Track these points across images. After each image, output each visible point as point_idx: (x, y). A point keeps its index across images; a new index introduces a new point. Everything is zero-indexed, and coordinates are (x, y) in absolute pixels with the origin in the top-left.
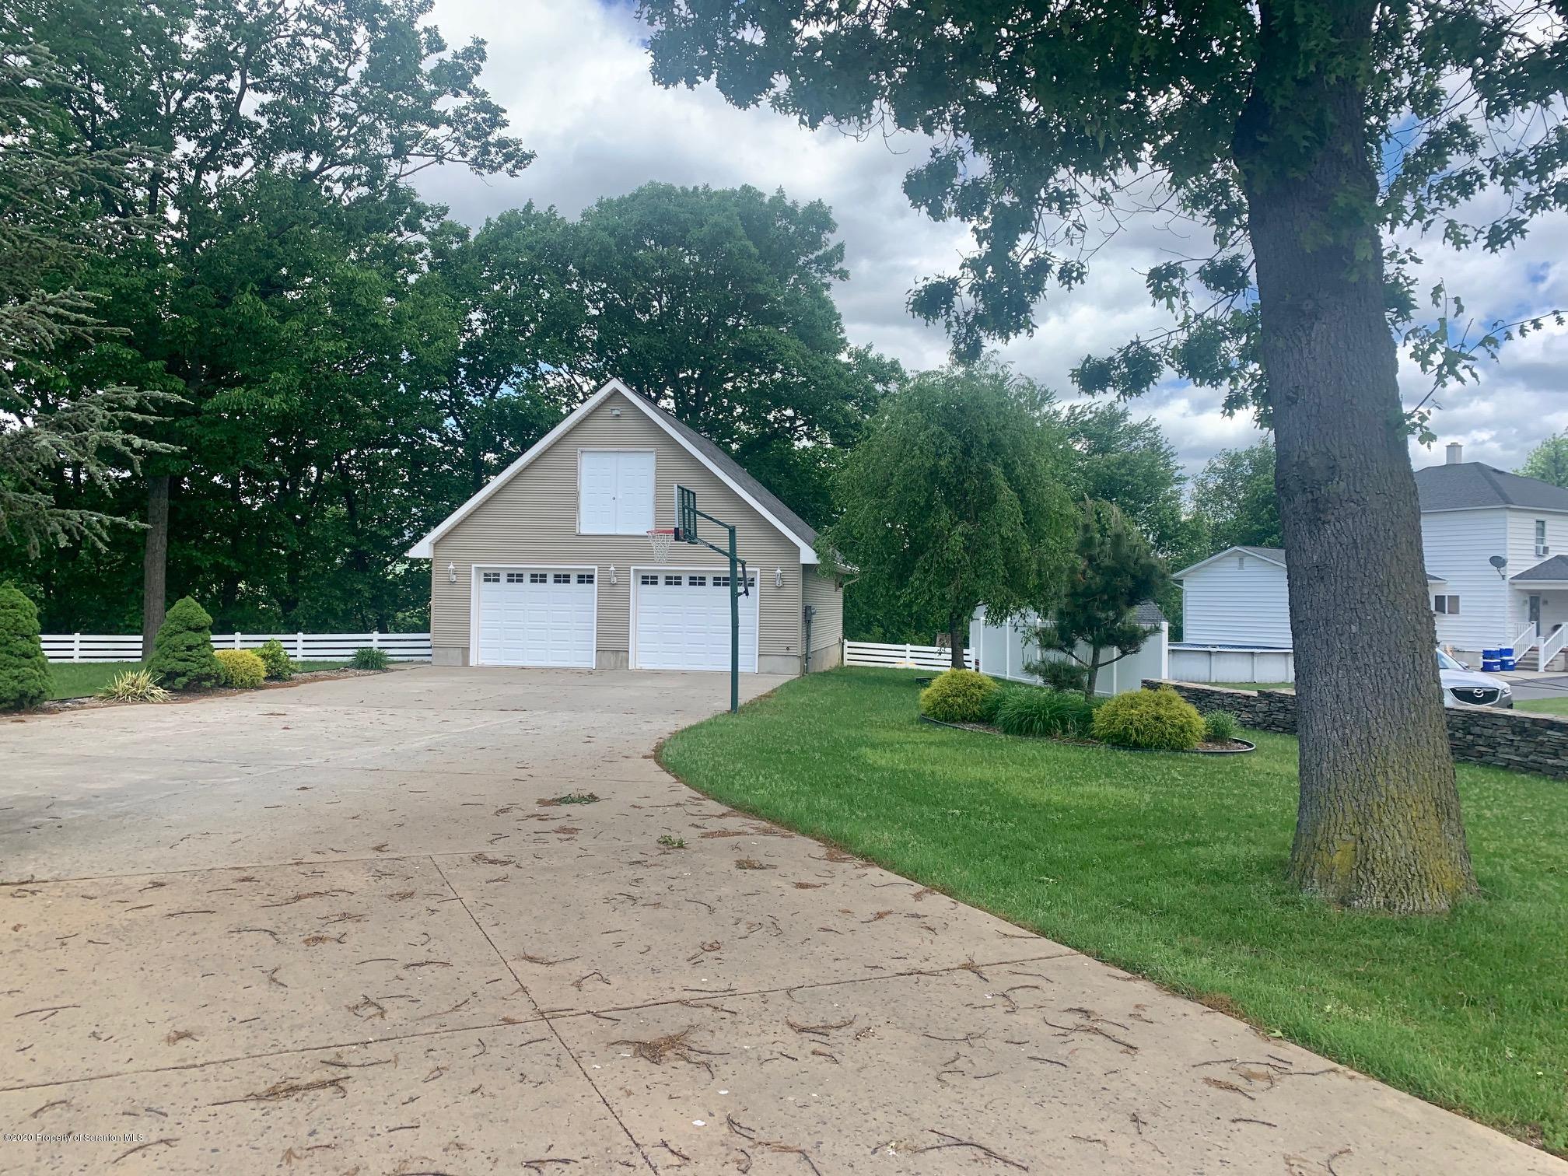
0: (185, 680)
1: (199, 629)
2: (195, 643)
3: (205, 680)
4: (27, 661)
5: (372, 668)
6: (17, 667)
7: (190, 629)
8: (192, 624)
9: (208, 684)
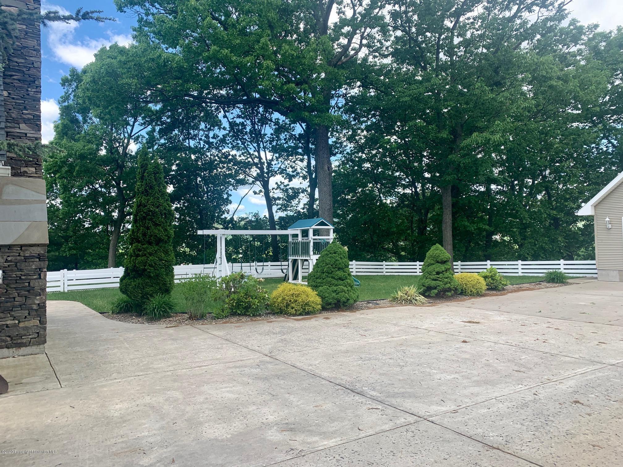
0: (436, 291)
1: (444, 262)
2: (441, 271)
3: (448, 291)
4: (341, 282)
5: (557, 283)
6: (336, 285)
7: (438, 262)
8: (439, 260)
9: (449, 294)
